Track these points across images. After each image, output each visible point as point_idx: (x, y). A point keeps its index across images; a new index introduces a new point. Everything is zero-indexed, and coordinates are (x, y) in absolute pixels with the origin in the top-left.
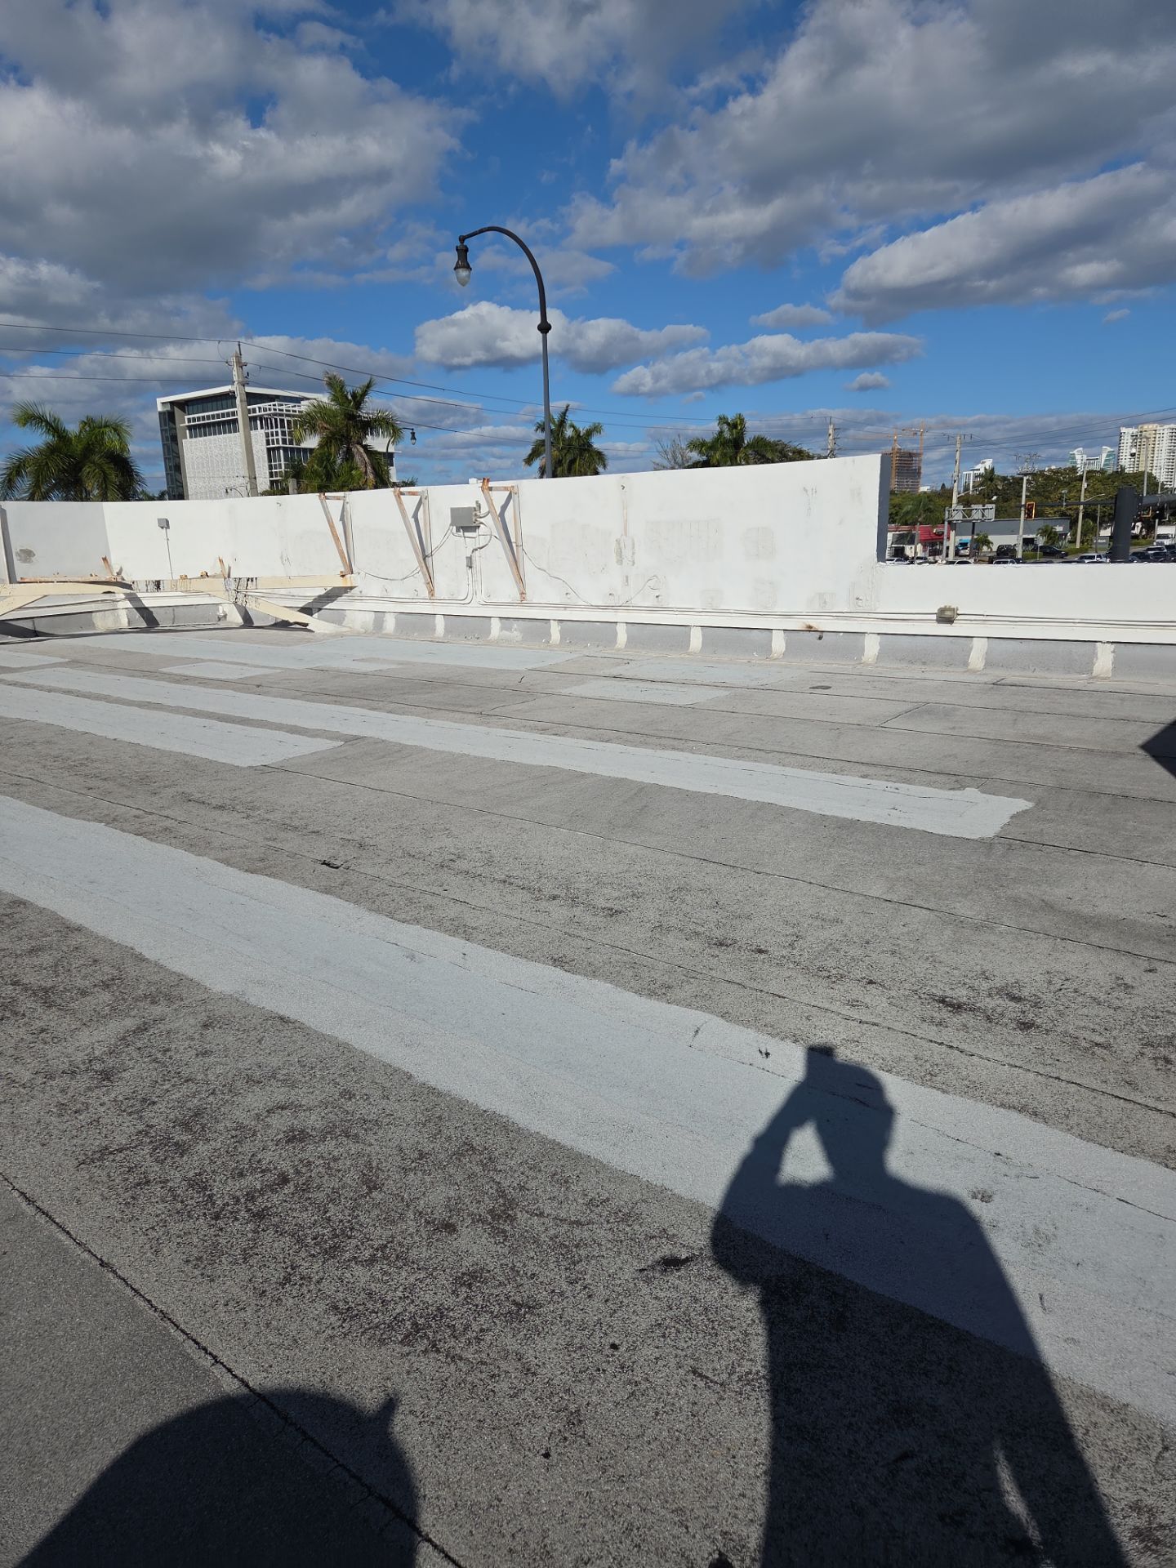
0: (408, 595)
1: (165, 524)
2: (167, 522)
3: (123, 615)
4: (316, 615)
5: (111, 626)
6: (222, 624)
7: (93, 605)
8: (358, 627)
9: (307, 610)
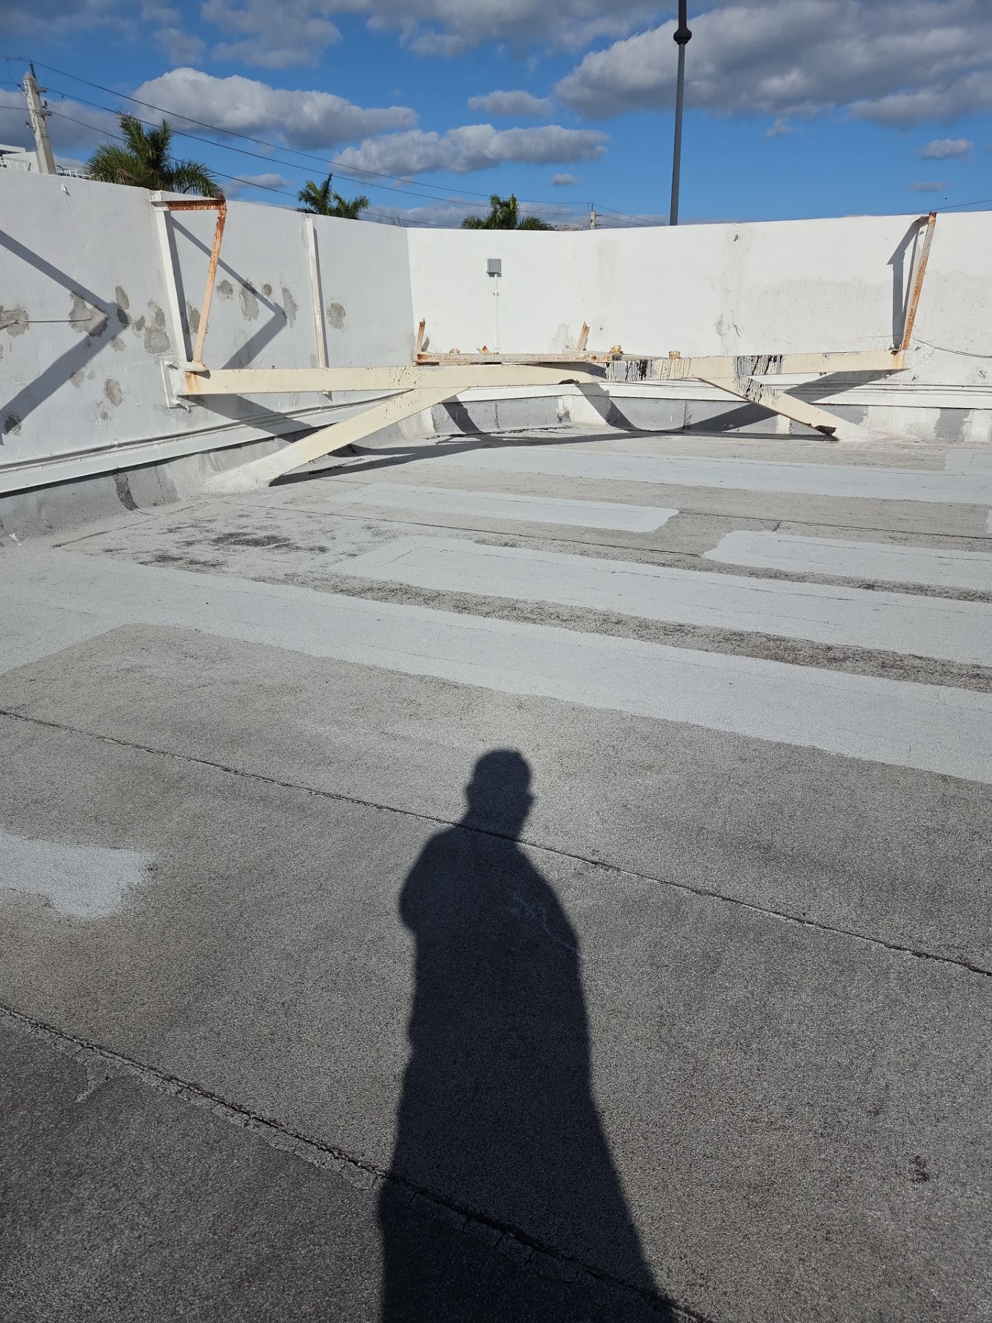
1: (495, 267)
2: (500, 263)
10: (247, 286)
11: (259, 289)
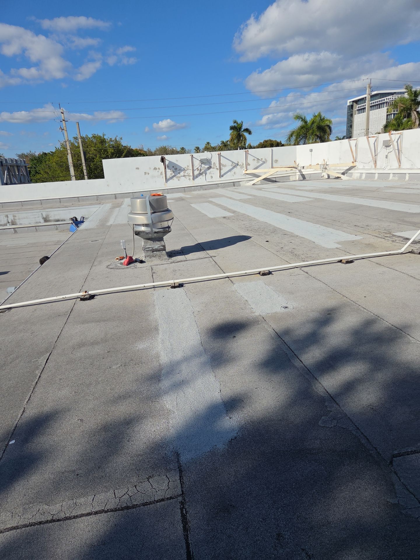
0: (369, 167)
1: (311, 151)
2: (312, 150)
3: (298, 176)
4: (345, 175)
5: (294, 179)
6: (322, 178)
7: (290, 174)
8: (355, 178)
9: (343, 174)
10: (258, 159)
11: (260, 159)
